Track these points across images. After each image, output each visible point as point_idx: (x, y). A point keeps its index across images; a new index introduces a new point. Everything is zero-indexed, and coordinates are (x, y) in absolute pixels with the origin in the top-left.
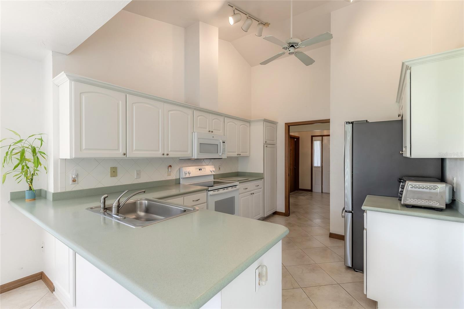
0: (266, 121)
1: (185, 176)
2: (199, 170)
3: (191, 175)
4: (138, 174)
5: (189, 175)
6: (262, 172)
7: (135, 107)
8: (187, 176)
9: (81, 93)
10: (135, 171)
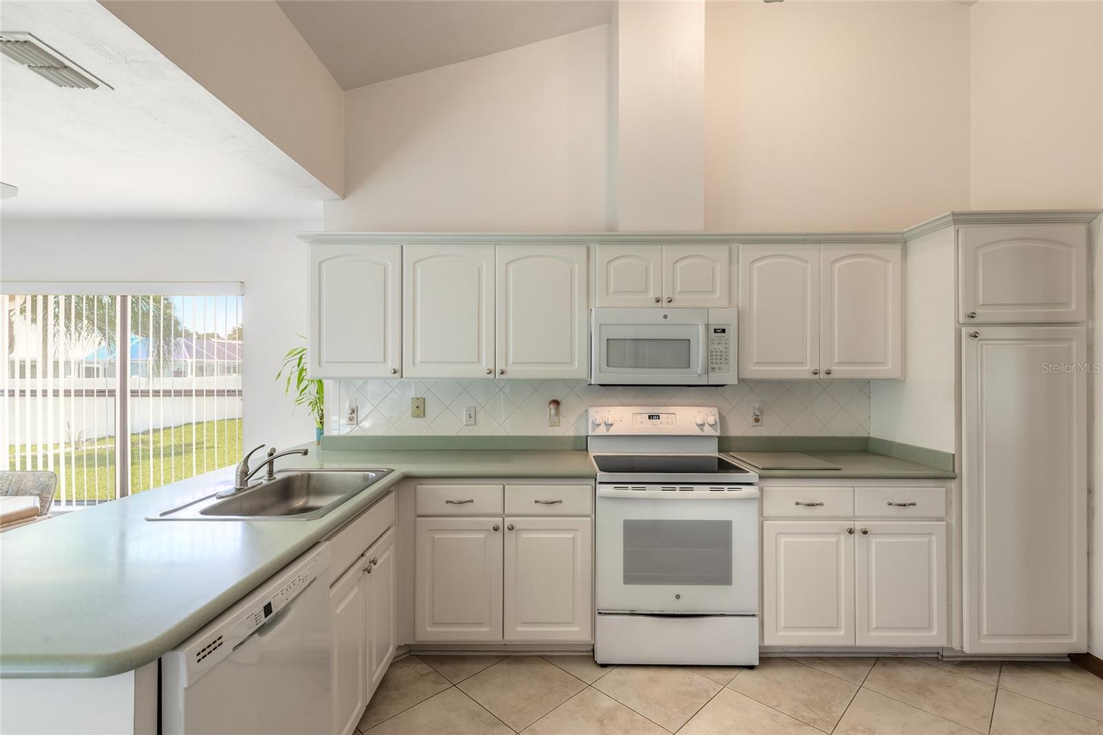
0: (962, 219)
1: (593, 431)
2: (650, 417)
3: (613, 431)
4: (472, 416)
5: (608, 430)
6: (950, 448)
7: (419, 268)
8: (602, 431)
9: (320, 263)
10: (464, 408)
